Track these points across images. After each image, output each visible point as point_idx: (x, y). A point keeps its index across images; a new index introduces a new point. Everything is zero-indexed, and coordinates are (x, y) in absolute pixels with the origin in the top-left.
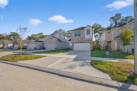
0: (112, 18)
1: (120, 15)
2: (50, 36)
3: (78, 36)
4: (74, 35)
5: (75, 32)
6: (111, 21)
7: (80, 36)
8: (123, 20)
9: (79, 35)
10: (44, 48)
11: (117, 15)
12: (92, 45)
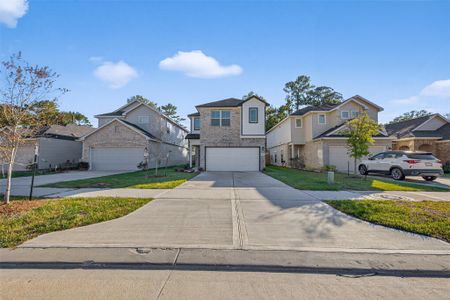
0: (290, 85)
1: (307, 80)
2: (116, 118)
3: (223, 125)
4: (209, 122)
5: (213, 113)
6: (286, 91)
7: (229, 125)
8: (311, 93)
9: (226, 123)
10: (84, 166)
11: (300, 79)
12: (263, 154)
